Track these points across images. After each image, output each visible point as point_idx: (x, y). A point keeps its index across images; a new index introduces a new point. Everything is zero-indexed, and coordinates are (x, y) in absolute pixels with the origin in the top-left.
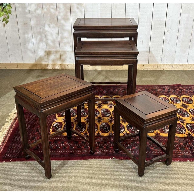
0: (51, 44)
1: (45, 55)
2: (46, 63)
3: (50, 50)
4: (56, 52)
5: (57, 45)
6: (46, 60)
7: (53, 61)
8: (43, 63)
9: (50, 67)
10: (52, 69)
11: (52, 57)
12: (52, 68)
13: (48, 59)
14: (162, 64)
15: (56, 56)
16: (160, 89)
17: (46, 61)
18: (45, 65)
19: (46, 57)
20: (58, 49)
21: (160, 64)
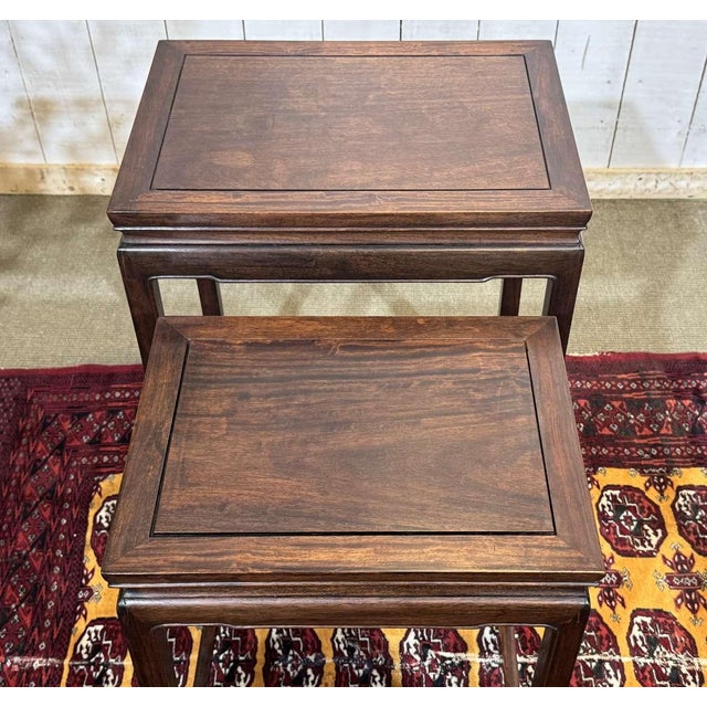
0: (46, 62)
1: (21, 123)
2: (35, 161)
3: (47, 93)
4: (83, 104)
5: (83, 66)
6: (30, 145)
7: (72, 149)
8: (18, 160)
9: (56, 186)
10: (68, 192)
11: (63, 129)
12: (72, 189)
13: (38, 138)
14: (687, 165)
15: (84, 124)
16: (679, 395)
17: (29, 153)
18: (30, 172)
19: (30, 129)
20: (91, 89)
21: (674, 166)
